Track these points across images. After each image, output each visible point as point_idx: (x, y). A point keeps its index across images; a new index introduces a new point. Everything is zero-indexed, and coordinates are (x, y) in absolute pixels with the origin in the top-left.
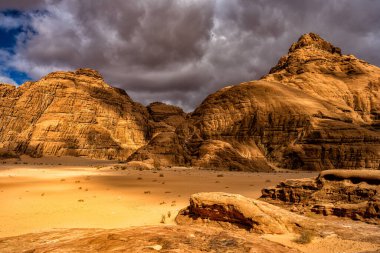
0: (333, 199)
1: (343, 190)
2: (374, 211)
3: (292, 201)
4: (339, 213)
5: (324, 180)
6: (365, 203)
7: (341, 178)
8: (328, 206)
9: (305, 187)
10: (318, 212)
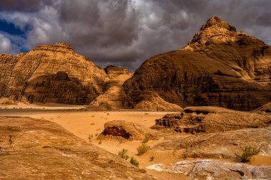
0: (187, 123)
1: (191, 118)
2: (200, 129)
3: (169, 125)
4: (187, 131)
5: (184, 113)
6: (198, 125)
7: (191, 112)
8: (182, 127)
9: (176, 117)
10: (177, 131)
